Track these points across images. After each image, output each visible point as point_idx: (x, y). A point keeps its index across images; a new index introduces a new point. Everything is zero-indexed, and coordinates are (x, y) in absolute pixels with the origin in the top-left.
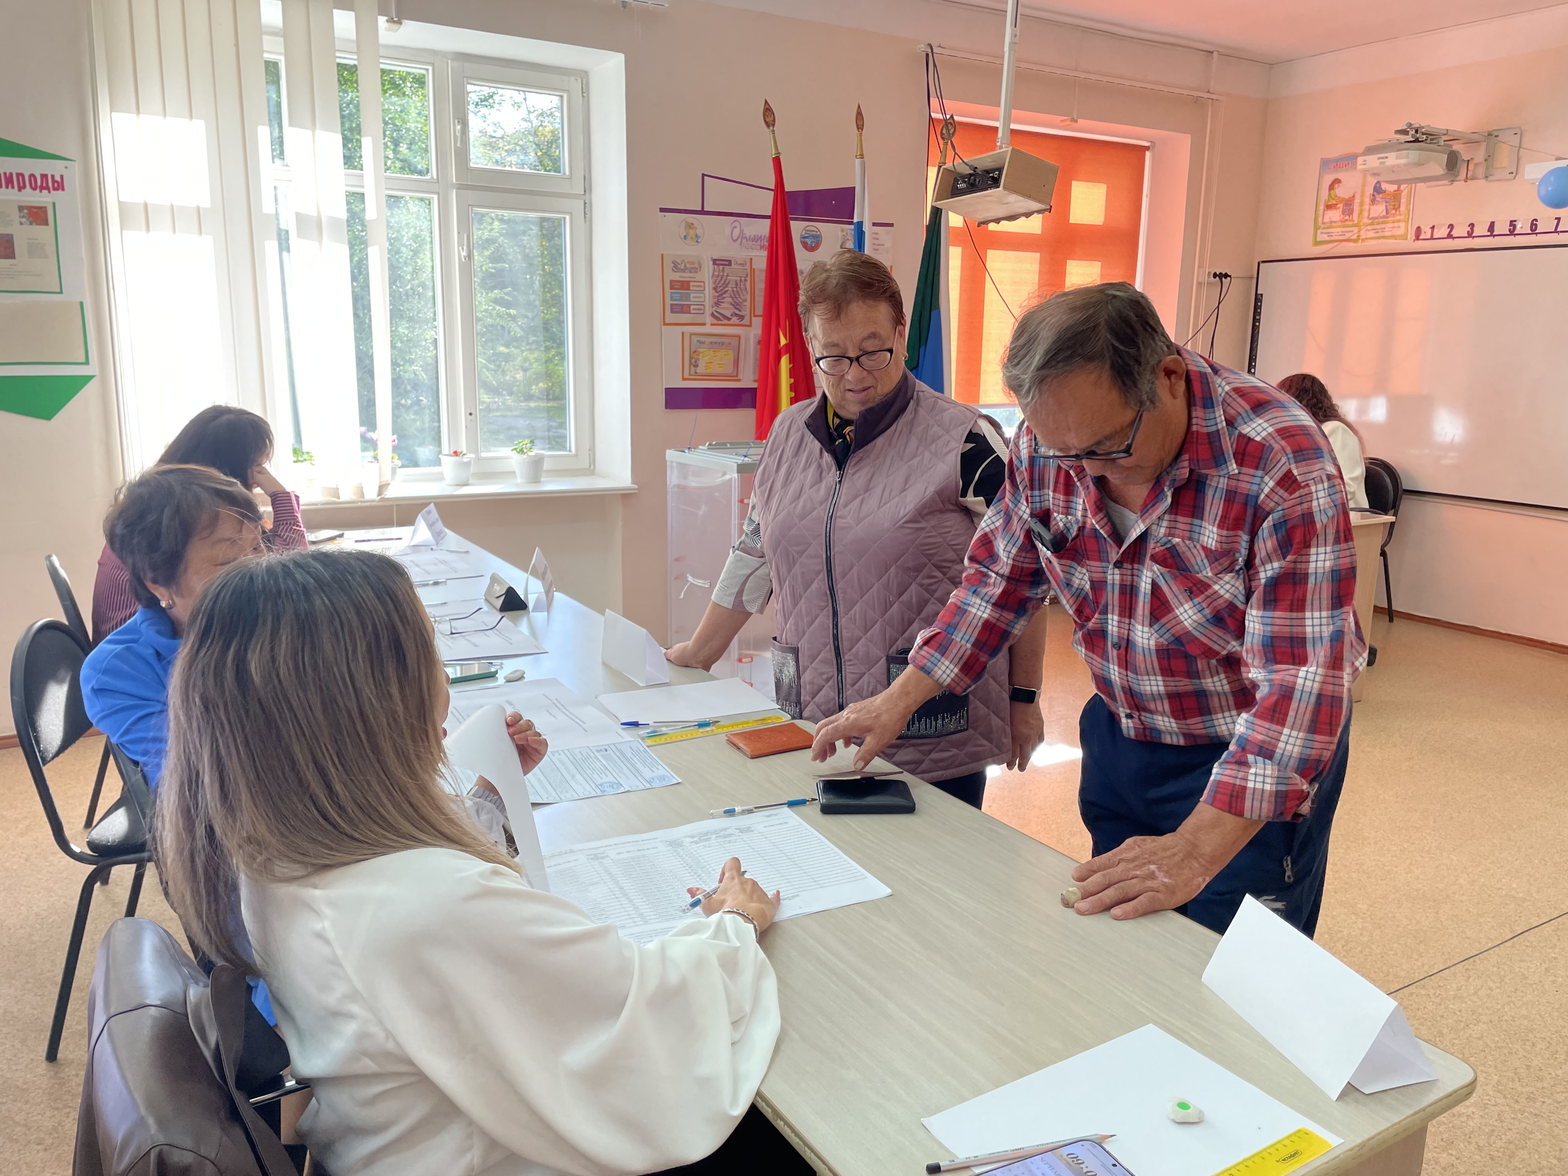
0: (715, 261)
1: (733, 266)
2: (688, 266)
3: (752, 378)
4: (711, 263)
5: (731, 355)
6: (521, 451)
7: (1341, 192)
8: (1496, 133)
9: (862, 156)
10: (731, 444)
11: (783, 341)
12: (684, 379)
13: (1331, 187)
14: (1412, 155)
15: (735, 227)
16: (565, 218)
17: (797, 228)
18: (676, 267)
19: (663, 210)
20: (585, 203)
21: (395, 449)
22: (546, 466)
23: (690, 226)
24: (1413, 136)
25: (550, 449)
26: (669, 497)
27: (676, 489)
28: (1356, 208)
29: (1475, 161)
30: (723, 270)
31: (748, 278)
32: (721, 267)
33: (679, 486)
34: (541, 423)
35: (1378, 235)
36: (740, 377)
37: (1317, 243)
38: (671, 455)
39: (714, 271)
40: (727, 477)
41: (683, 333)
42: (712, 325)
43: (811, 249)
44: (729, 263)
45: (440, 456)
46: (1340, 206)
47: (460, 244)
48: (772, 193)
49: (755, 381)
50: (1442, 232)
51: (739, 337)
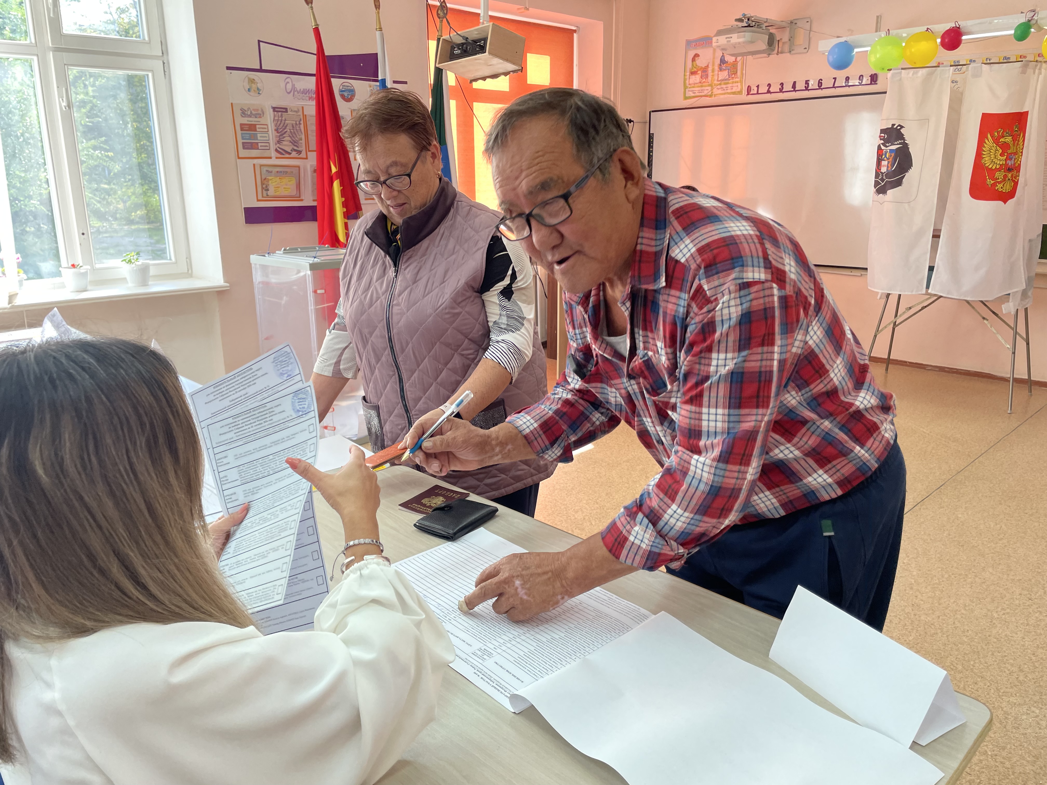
0: (274, 109)
1: (289, 113)
2: (253, 112)
3: (312, 199)
4: (272, 110)
5: (293, 182)
6: (130, 261)
7: (701, 62)
8: (795, 22)
9: (381, 29)
10: (301, 248)
11: (334, 170)
12: (258, 200)
13: (693, 60)
14: (747, 35)
15: (288, 82)
16: (148, 75)
17: (337, 83)
18: (244, 113)
19: (228, 68)
20: (164, 63)
21: (20, 266)
22: (152, 271)
23: (252, 81)
24: (747, 23)
25: (154, 259)
26: (256, 291)
27: (261, 285)
28: (710, 73)
29: (783, 41)
30: (282, 116)
31: (302, 122)
32: (280, 113)
33: (263, 283)
34: (144, 240)
35: (723, 92)
36: (302, 198)
37: (686, 98)
38: (254, 259)
39: (275, 116)
40: (302, 274)
41: (254, 165)
42: (277, 158)
43: (348, 100)
44: (286, 110)
45: (60, 269)
46: (699, 72)
47: (60, 96)
48: (315, 56)
49: (314, 200)
50: (763, 89)
51: (299, 167)
